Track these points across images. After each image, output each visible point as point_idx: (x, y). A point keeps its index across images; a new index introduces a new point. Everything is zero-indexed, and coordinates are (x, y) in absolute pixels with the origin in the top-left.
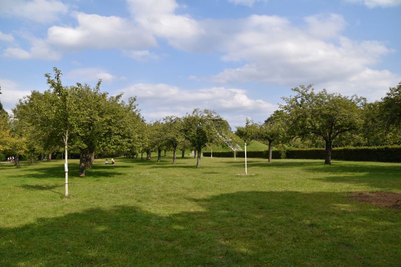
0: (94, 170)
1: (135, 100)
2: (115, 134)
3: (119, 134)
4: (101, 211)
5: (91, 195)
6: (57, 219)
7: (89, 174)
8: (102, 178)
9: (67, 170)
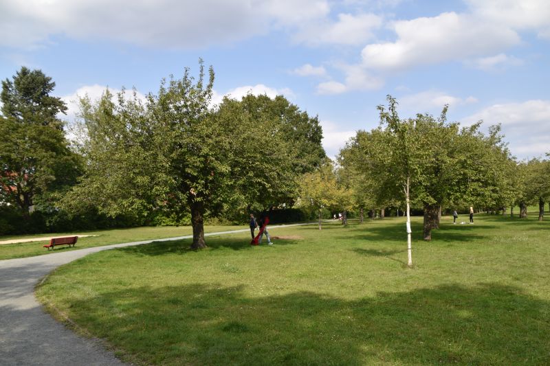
0: (442, 232)
1: (498, 128)
2: (473, 181)
3: (478, 180)
4: (460, 289)
5: (443, 266)
6: (401, 295)
7: (437, 237)
8: (456, 243)
9: (409, 230)
